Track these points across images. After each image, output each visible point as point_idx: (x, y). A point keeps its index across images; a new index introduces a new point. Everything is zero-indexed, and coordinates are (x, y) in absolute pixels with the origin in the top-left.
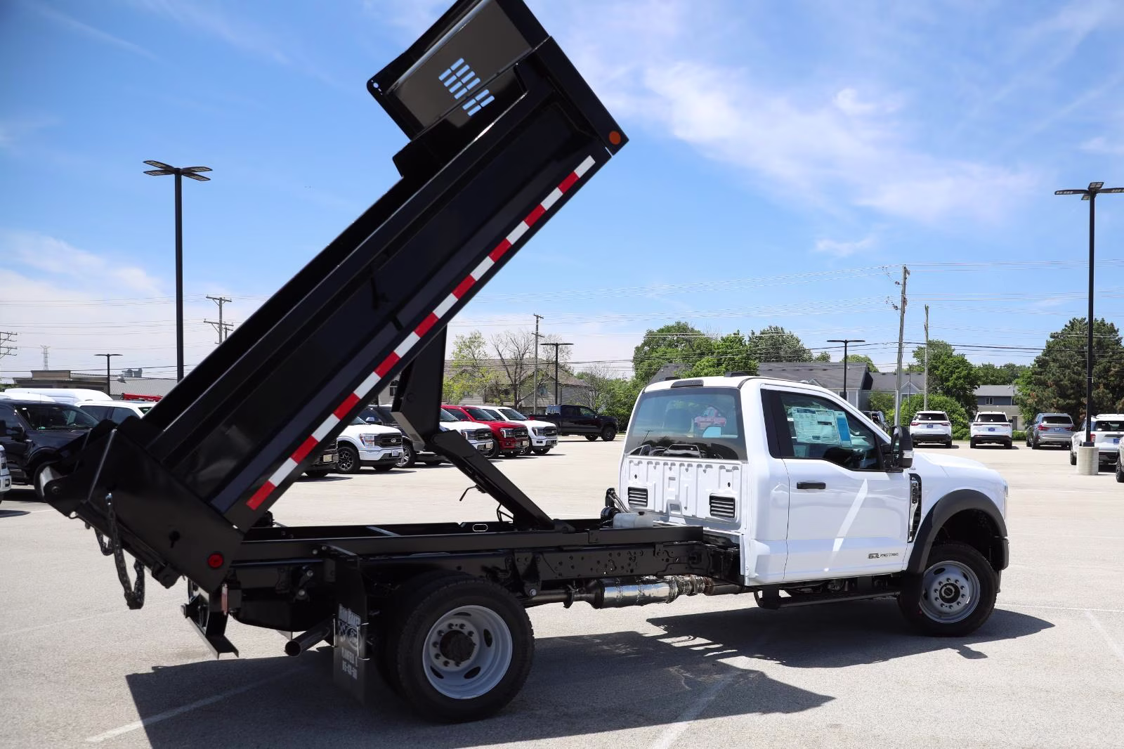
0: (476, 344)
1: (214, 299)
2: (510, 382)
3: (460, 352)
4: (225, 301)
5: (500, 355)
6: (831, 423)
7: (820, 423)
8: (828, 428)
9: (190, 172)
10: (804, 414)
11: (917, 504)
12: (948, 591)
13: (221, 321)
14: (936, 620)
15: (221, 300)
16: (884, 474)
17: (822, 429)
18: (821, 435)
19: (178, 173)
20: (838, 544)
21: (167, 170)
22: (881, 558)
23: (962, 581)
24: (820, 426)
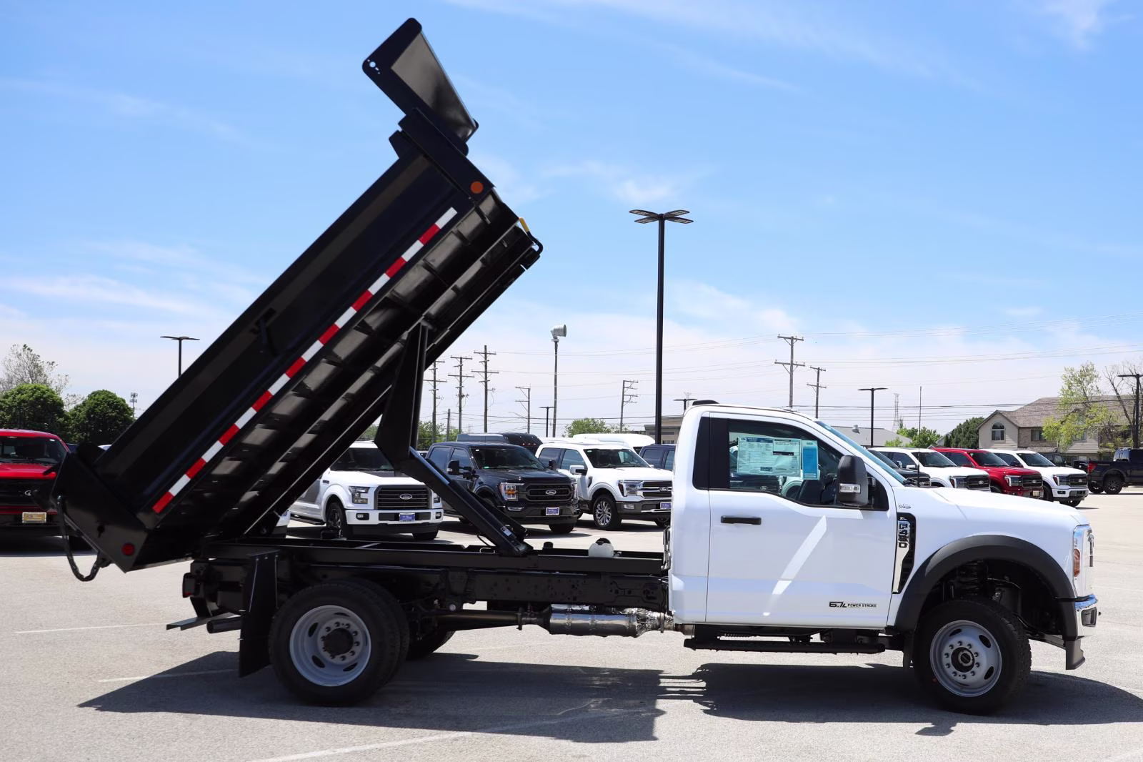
0: (1088, 378)
1: (785, 338)
2: (1128, 424)
3: (1070, 388)
4: (797, 339)
5: (1116, 390)
6: (792, 454)
7: (775, 453)
8: (789, 458)
9: (672, 216)
10: (756, 444)
11: (907, 549)
12: (966, 658)
13: (792, 361)
14: (957, 693)
15: (792, 339)
16: (858, 512)
17: (777, 460)
18: (774, 466)
19: (661, 218)
20: (781, 587)
21: (652, 216)
22: (849, 609)
23: (978, 647)
24: (776, 457)
